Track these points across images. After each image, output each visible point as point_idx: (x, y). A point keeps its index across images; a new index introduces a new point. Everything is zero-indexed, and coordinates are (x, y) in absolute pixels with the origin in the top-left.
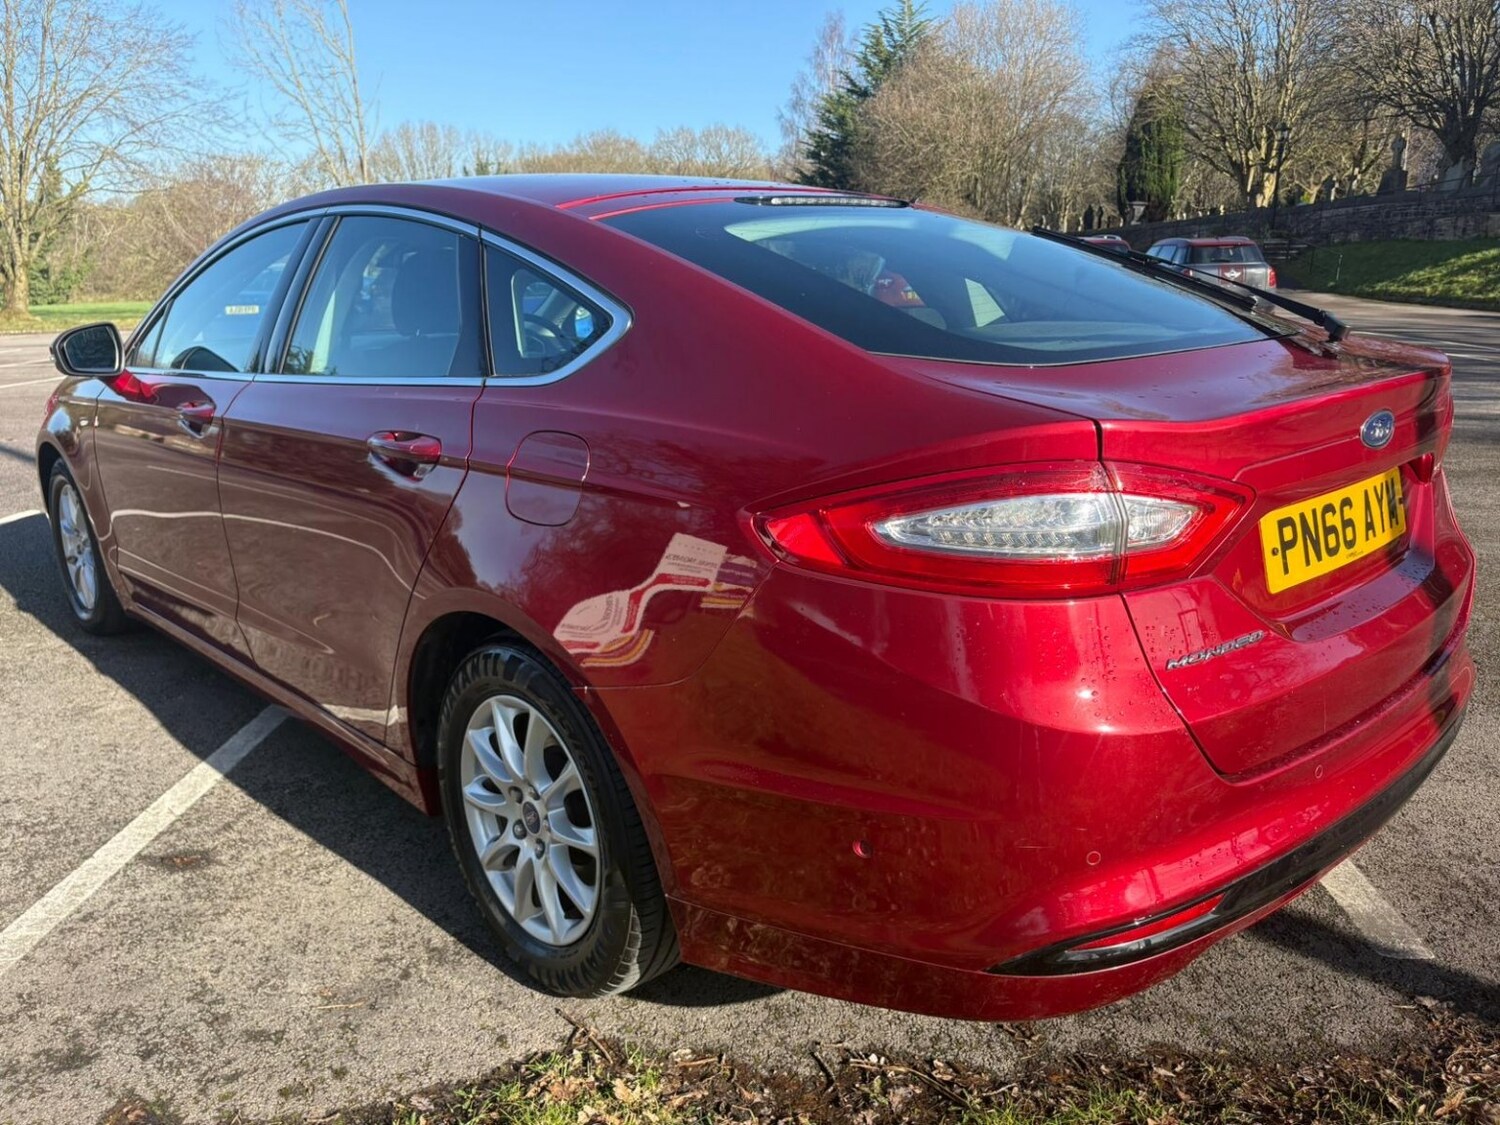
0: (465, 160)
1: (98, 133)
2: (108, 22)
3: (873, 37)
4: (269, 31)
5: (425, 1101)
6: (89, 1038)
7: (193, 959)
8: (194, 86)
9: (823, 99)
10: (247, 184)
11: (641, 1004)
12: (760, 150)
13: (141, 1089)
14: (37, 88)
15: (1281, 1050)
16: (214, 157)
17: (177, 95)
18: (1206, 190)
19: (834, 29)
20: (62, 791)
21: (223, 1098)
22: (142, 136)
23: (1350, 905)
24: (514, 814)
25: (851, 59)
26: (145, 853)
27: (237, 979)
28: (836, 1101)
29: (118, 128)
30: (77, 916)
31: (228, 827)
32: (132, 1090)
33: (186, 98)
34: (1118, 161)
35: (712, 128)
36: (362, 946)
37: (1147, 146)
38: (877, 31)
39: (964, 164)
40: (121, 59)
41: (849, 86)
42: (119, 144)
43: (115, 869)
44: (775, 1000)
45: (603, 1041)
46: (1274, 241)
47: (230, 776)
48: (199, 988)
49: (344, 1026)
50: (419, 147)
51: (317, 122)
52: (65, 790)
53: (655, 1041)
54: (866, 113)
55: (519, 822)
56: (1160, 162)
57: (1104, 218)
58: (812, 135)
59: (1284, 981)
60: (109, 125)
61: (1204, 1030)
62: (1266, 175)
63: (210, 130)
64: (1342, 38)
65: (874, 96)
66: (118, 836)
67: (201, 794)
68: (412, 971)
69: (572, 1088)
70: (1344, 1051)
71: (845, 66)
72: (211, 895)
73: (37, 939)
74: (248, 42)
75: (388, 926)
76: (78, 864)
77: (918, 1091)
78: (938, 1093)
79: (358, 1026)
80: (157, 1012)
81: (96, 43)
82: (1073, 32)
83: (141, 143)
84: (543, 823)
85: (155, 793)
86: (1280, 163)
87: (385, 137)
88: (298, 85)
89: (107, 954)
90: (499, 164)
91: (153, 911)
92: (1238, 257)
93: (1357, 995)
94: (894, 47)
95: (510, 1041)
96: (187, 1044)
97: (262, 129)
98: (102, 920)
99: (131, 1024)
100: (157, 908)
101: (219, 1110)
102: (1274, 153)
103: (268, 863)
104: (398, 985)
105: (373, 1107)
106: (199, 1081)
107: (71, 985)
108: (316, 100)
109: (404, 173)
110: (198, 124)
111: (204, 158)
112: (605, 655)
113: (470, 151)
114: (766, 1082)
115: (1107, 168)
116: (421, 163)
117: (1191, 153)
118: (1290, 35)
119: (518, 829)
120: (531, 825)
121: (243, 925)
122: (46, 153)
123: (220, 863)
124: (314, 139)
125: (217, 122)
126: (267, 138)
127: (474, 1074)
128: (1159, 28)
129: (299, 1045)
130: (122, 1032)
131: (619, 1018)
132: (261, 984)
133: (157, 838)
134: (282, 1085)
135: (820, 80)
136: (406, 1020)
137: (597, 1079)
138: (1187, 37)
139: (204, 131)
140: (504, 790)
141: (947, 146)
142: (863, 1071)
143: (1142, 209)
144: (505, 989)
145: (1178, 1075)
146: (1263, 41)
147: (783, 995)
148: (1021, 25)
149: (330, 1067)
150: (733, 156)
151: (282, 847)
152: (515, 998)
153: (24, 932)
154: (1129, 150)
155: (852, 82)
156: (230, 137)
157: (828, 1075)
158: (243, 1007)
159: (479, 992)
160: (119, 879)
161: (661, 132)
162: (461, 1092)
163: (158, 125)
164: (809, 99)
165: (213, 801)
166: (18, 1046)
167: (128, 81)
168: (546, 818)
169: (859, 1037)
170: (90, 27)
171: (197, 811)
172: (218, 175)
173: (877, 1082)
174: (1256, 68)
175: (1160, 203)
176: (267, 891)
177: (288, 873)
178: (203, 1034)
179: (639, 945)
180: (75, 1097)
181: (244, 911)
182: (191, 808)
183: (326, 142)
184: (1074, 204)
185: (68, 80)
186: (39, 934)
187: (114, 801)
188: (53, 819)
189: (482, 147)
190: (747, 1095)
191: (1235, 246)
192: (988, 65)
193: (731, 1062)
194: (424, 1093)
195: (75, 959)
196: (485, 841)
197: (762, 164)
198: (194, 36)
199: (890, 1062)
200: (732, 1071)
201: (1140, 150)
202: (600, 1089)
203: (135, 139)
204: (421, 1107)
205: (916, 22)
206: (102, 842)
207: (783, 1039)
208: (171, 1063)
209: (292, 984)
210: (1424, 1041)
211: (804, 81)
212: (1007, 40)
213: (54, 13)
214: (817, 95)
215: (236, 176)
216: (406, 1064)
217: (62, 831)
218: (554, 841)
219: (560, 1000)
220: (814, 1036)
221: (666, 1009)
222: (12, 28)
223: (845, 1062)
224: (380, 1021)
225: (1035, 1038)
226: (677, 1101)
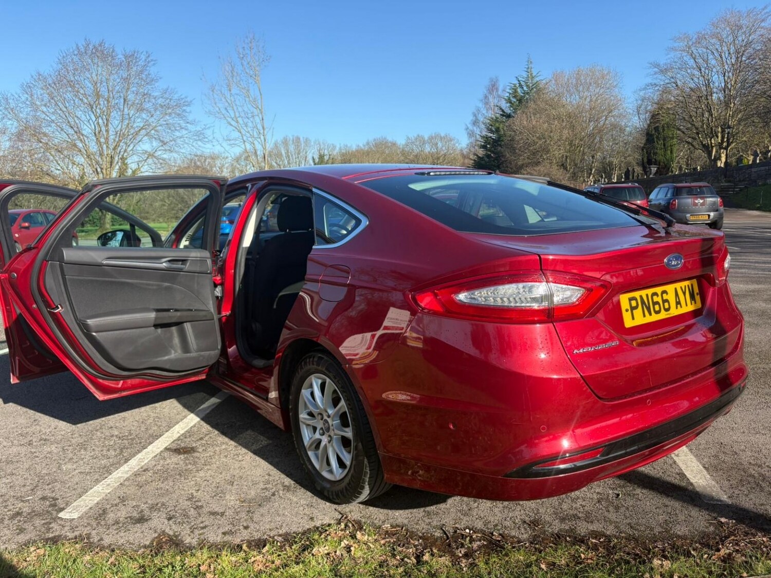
0: (314, 153)
1: (146, 146)
2: (153, 96)
3: (513, 89)
4: (225, 98)
5: (280, 538)
6: (147, 513)
7: (188, 486)
8: (190, 124)
9: (488, 119)
10: (211, 167)
11: (371, 508)
12: (457, 145)
13: (167, 531)
14: (120, 126)
15: (650, 536)
16: (197, 156)
17: (182, 128)
18: (691, 159)
19: (493, 86)
20: (134, 424)
21: (200, 535)
22: (167, 148)
23: (696, 482)
24: (320, 425)
25: (503, 100)
26: (168, 447)
27: (205, 494)
28: (449, 545)
29: (155, 144)
30: (141, 470)
31: (201, 439)
32: (164, 531)
33: (186, 129)
34: (642, 145)
35: (433, 135)
36: (256, 484)
37: (657, 138)
38: (515, 86)
39: (560, 149)
40: (158, 113)
41: (501, 113)
42: (156, 151)
43: (157, 453)
44: (428, 509)
45: (354, 521)
46: (726, 184)
47: (203, 419)
48: (191, 496)
49: (248, 511)
50: (292, 148)
51: (245, 138)
52: (135, 424)
53: (376, 522)
54: (510, 126)
55: (322, 429)
56: (664, 145)
57: (636, 174)
58: (482, 137)
59: (658, 510)
60: (151, 143)
61: (616, 527)
62: (722, 150)
63: (197, 143)
64: (758, 82)
65: (514, 117)
66: (157, 441)
67: (190, 427)
68: (276, 493)
69: (340, 535)
70: (679, 537)
71: (499, 103)
72: (195, 463)
73: (126, 477)
74: (216, 104)
75: (267, 477)
76: (141, 451)
77: (485, 543)
78: (493, 544)
79: (254, 512)
80: (174, 504)
81: (147, 106)
82: (615, 84)
83: (165, 150)
84: (331, 428)
85: (171, 425)
86: (728, 145)
87: (276, 144)
88: (237, 122)
89: (154, 483)
90: (330, 155)
91: (172, 468)
92: (702, 193)
93: (690, 516)
94: (523, 93)
95: (315, 519)
96: (186, 516)
97: (220, 142)
98: (151, 471)
99: (164, 508)
100: (173, 467)
101: (198, 539)
102: (725, 140)
103: (218, 452)
104: (270, 498)
105: (259, 540)
106: (190, 528)
107: (139, 493)
108: (245, 128)
109: (284, 160)
110: (191, 141)
111: (193, 156)
112: (361, 358)
113: (316, 149)
114: (421, 538)
115: (638, 149)
116: (292, 156)
117: (681, 140)
118: (731, 81)
119: (321, 431)
120: (326, 430)
121: (208, 475)
122: (123, 155)
123: (199, 452)
124: (243, 146)
125: (199, 140)
126: (222, 146)
127: (300, 530)
128: (661, 80)
129: (231, 517)
130: (160, 511)
131: (361, 513)
132: (215, 495)
133: (173, 442)
134: (223, 531)
135: (487, 110)
136: (273, 510)
137: (350, 533)
138: (676, 83)
139: (194, 144)
140: (316, 415)
141: (551, 141)
142: (462, 535)
143: (656, 169)
144: (314, 501)
145: (601, 542)
146: (717, 84)
147: (432, 507)
148: (588, 81)
149: (243, 525)
150: (444, 148)
151: (224, 447)
152: (318, 504)
153: (120, 475)
154: (647, 140)
155: (503, 111)
156: (205, 146)
157: (447, 536)
158: (208, 503)
159: (303, 502)
160: (158, 456)
161: (408, 138)
162: (295, 535)
163: (173, 142)
164: (482, 119)
165: (195, 429)
166: (119, 514)
167: (161, 122)
168: (332, 425)
169: (462, 523)
170: (145, 99)
171: (189, 432)
172: (198, 163)
173: (468, 539)
174: (714, 98)
175: (666, 166)
176: (218, 463)
177: (226, 456)
178: (192, 512)
179: (368, 476)
180: (142, 532)
181: (208, 469)
182: (186, 431)
183: (248, 146)
184: (620, 168)
185: (134, 122)
186: (126, 476)
187: (155, 428)
188: (130, 434)
189: (322, 147)
190: (412, 541)
191: (700, 187)
192: (572, 101)
193: (407, 530)
194: (280, 535)
195: (141, 485)
196: (308, 438)
197: (458, 152)
198: (191, 102)
199: (474, 532)
200: (407, 533)
201: (653, 139)
202: (351, 536)
203: (163, 148)
204: (278, 540)
205: (535, 81)
206: (150, 443)
207: (430, 523)
208: (179, 522)
209: (228, 497)
210: (717, 535)
211: (479, 110)
212: (581, 88)
213: (129, 93)
214: (485, 118)
215: (207, 163)
216: (273, 525)
217: (134, 439)
218: (335, 434)
219: (337, 506)
220: (443, 522)
221: (382, 510)
222: (110, 99)
223: (455, 532)
224: (262, 510)
225: (540, 527)
226: (383, 542)
